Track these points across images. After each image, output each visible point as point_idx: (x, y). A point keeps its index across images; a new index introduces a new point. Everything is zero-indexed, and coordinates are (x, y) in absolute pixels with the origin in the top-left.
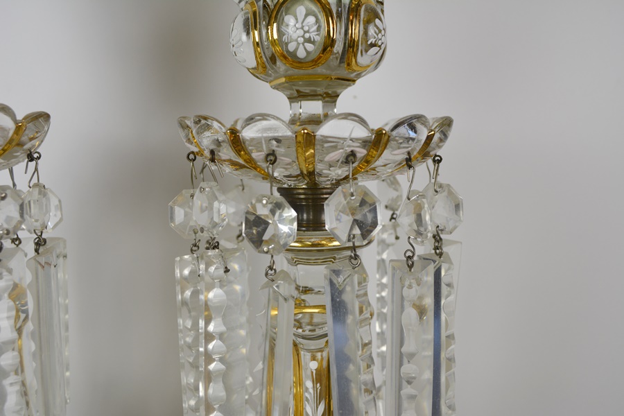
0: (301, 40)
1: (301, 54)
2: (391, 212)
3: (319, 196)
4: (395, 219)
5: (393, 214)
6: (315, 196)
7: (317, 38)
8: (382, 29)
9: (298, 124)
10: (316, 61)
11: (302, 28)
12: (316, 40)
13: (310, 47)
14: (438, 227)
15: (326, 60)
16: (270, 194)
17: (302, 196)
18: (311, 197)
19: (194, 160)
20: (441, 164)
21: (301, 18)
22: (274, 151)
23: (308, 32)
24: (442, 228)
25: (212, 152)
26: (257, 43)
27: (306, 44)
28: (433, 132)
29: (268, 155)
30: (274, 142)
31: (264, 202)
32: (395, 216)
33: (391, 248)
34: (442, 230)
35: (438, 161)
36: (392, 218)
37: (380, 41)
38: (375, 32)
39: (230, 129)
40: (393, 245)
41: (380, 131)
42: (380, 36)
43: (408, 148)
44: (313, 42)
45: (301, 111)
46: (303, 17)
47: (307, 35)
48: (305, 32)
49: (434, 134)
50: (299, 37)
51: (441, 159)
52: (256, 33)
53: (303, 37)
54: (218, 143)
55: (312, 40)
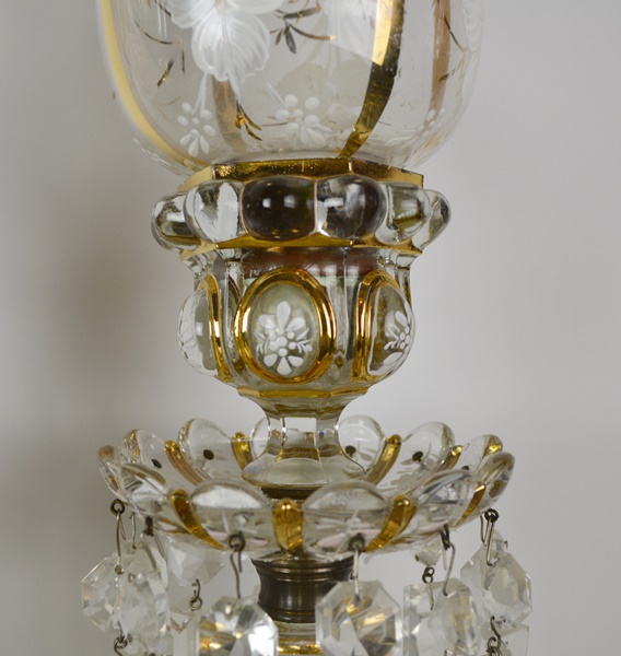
0: (283, 352)
1: (284, 369)
2: (424, 567)
3: (310, 571)
4: (430, 575)
5: (427, 570)
6: (305, 571)
7: (308, 349)
8: (405, 325)
9: (281, 453)
10: (309, 374)
11: (285, 335)
12: (306, 351)
13: (297, 361)
14: (493, 618)
15: (325, 370)
16: (236, 596)
17: (286, 571)
18: (298, 571)
19: (121, 512)
20: (496, 523)
21: (282, 321)
22: (241, 533)
23: (294, 340)
24: (500, 619)
25: (149, 521)
26: (218, 340)
27: (290, 358)
28: (482, 487)
29: (232, 537)
30: (242, 520)
31: (228, 610)
32: (431, 572)
33: (425, 621)
34: (499, 623)
35: (493, 517)
36: (426, 574)
37: (403, 344)
38: (396, 333)
39: (176, 494)
40: (427, 615)
41: (401, 501)
42: (402, 336)
43: (443, 520)
44: (302, 355)
45: (284, 430)
46: (287, 318)
47: (292, 346)
48: (290, 341)
49: (484, 490)
50: (281, 347)
51: (497, 516)
52: (216, 324)
53: (287, 348)
54: (157, 506)
55: (300, 351)
